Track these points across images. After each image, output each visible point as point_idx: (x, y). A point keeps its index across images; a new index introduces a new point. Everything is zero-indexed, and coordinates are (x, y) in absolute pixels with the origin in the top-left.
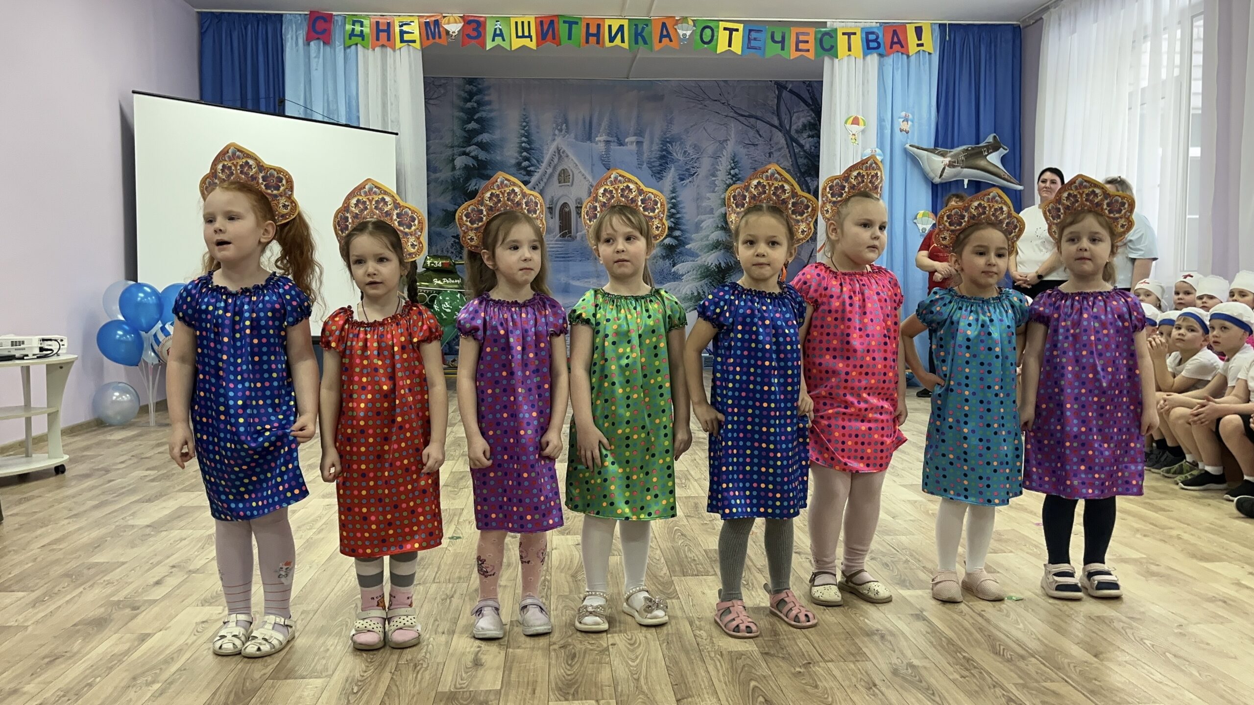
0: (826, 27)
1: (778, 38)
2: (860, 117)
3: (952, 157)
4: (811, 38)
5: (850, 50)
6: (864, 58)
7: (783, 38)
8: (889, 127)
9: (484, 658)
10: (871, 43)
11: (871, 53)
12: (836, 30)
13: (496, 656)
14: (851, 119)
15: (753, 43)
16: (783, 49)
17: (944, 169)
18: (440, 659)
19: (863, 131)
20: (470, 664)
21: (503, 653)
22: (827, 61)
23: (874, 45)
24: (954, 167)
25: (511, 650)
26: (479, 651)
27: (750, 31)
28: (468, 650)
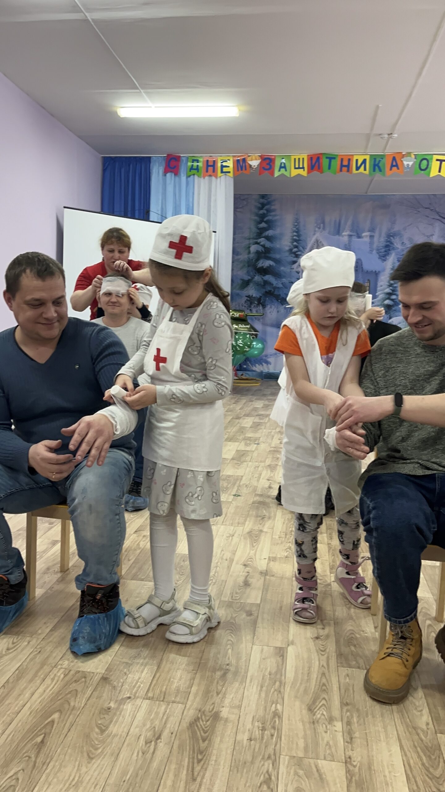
9: (251, 580)
13: (258, 580)
18: (223, 578)
20: (242, 584)
21: (263, 578)
25: (268, 577)
26: (248, 575)
28: (241, 574)
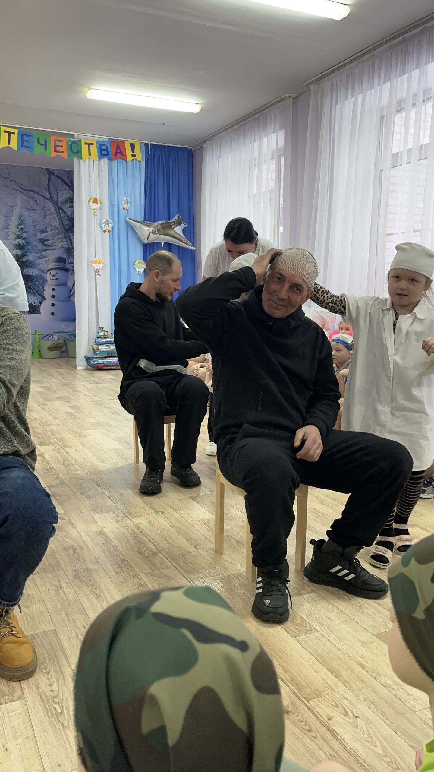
0: (74, 138)
1: (42, 142)
2: (98, 198)
3: (154, 227)
4: (64, 144)
5: (90, 154)
6: (99, 160)
7: (46, 142)
8: (116, 206)
10: (103, 152)
11: (103, 158)
12: (81, 140)
14: (92, 200)
15: (25, 144)
16: (46, 149)
17: (149, 235)
19: (100, 208)
22: (75, 161)
23: (104, 152)
24: (155, 234)
27: (23, 135)
